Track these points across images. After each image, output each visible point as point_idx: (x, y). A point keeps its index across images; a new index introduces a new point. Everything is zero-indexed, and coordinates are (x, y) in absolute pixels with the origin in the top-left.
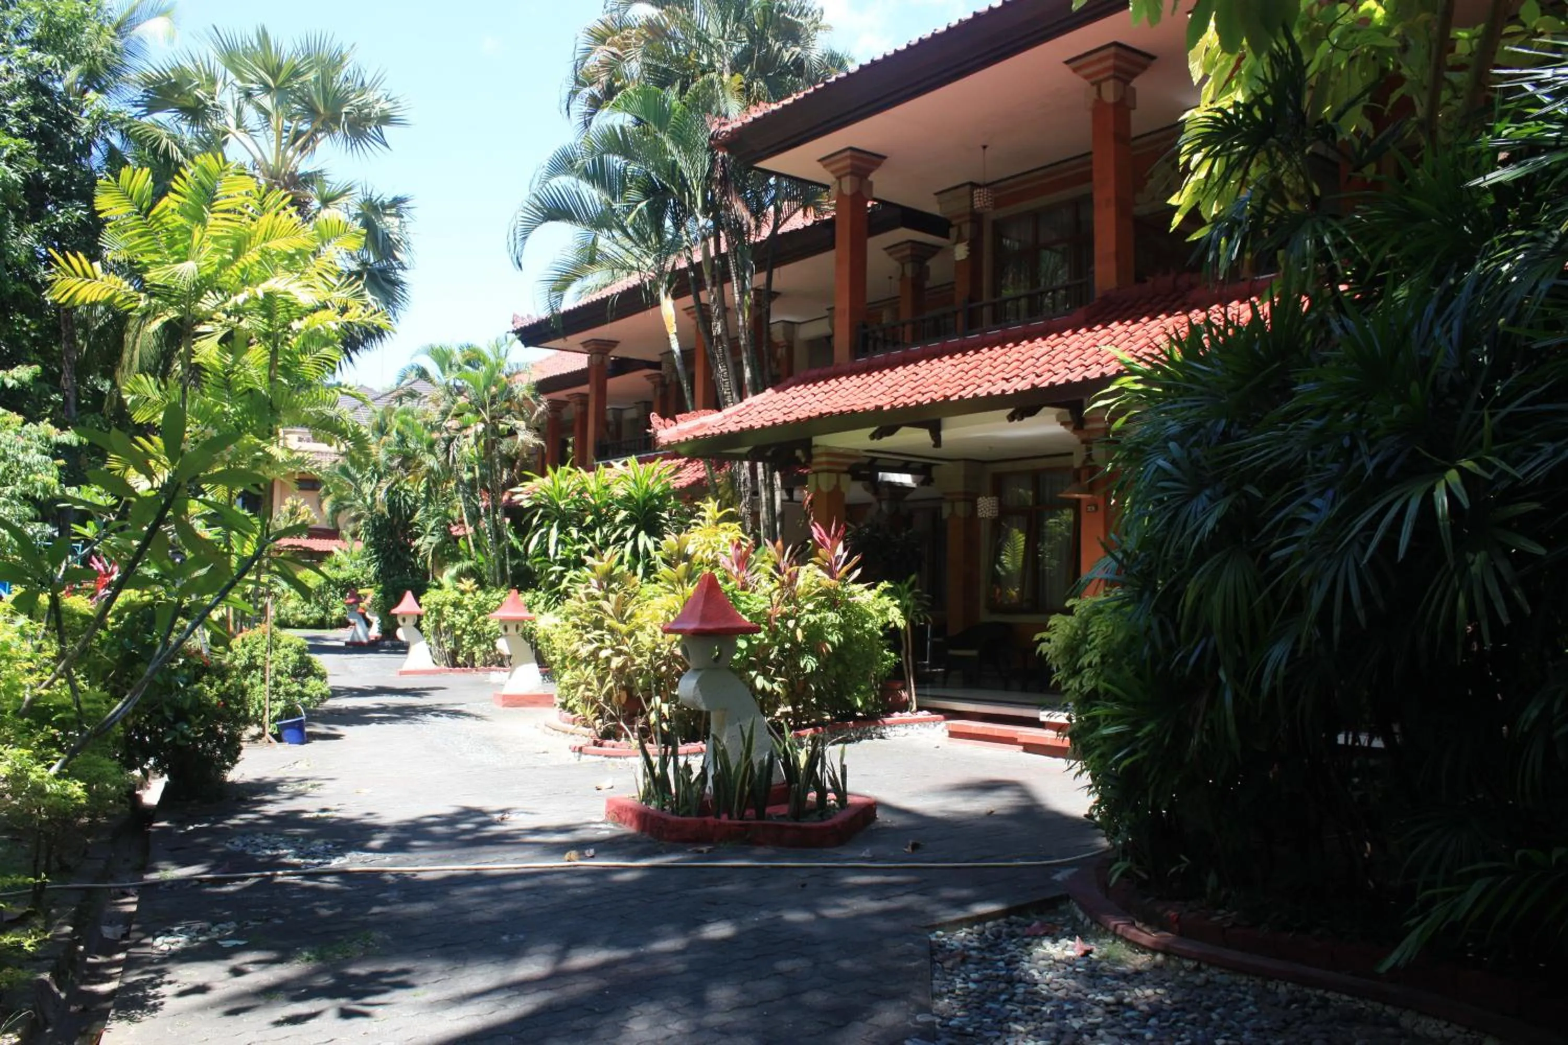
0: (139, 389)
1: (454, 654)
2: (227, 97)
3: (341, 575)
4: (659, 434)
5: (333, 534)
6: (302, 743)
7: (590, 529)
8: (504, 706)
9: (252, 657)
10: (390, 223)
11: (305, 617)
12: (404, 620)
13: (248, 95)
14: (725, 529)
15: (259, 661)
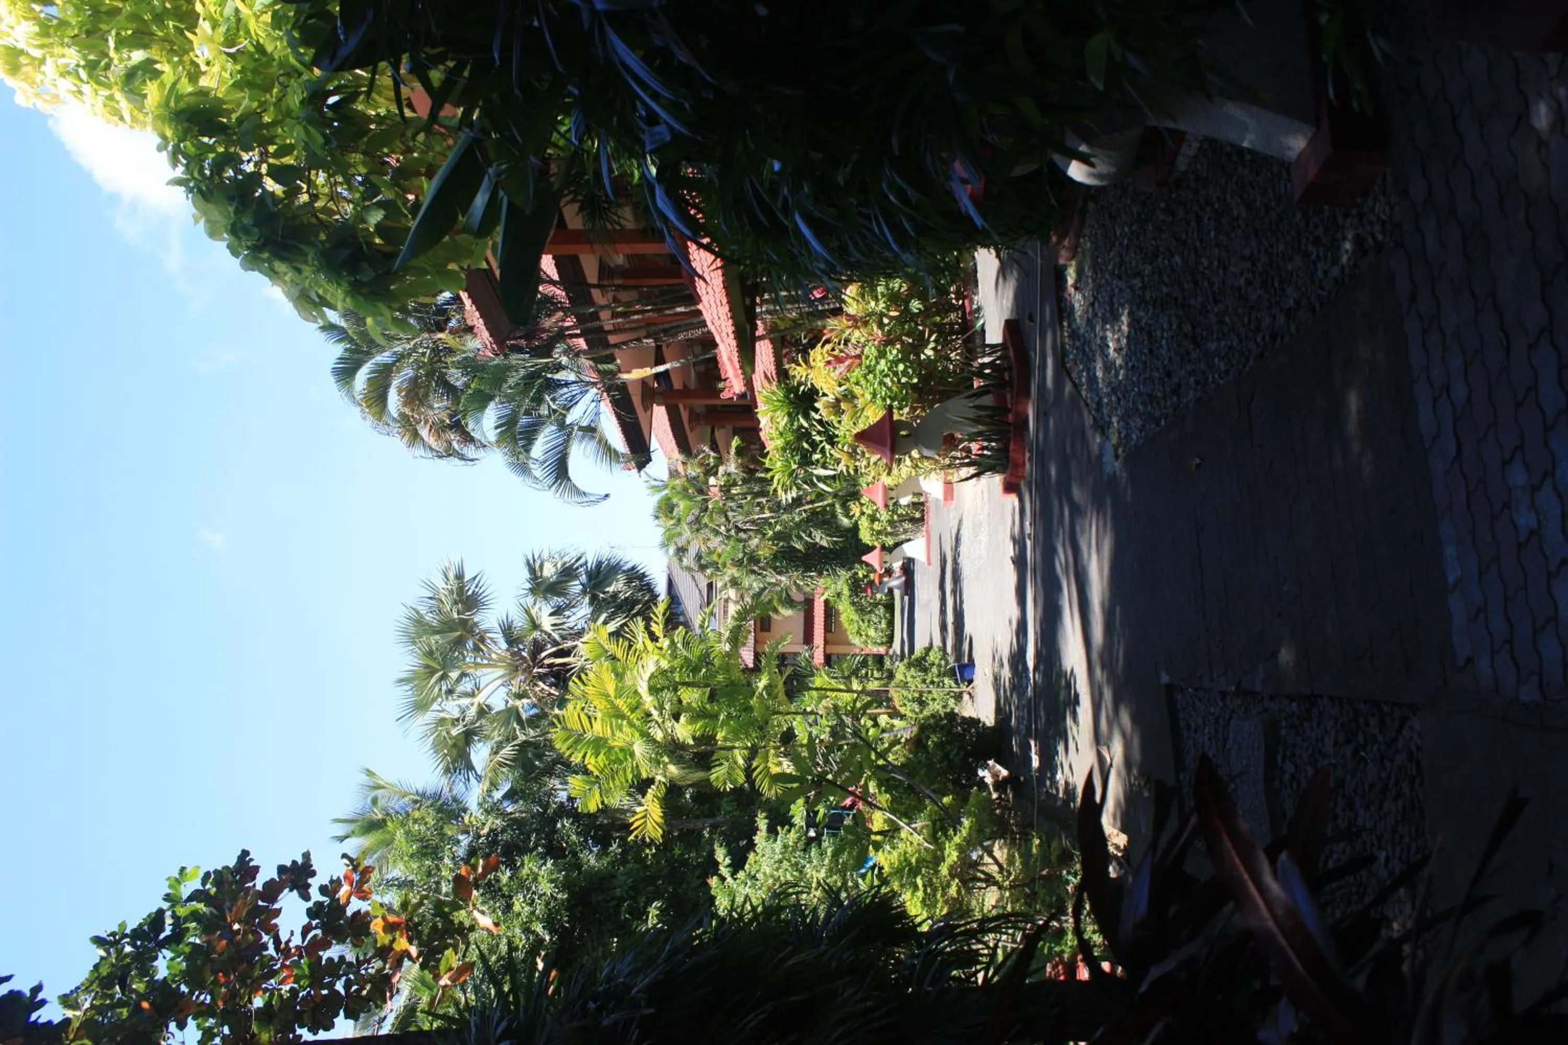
0: (721, 779)
1: (913, 520)
2: (452, 707)
3: (846, 592)
4: (737, 392)
5: (809, 603)
6: (974, 666)
7: (814, 445)
8: (952, 499)
9: (913, 700)
10: (549, 571)
11: (883, 621)
12: (885, 562)
13: (450, 692)
14: (814, 360)
15: (917, 695)
